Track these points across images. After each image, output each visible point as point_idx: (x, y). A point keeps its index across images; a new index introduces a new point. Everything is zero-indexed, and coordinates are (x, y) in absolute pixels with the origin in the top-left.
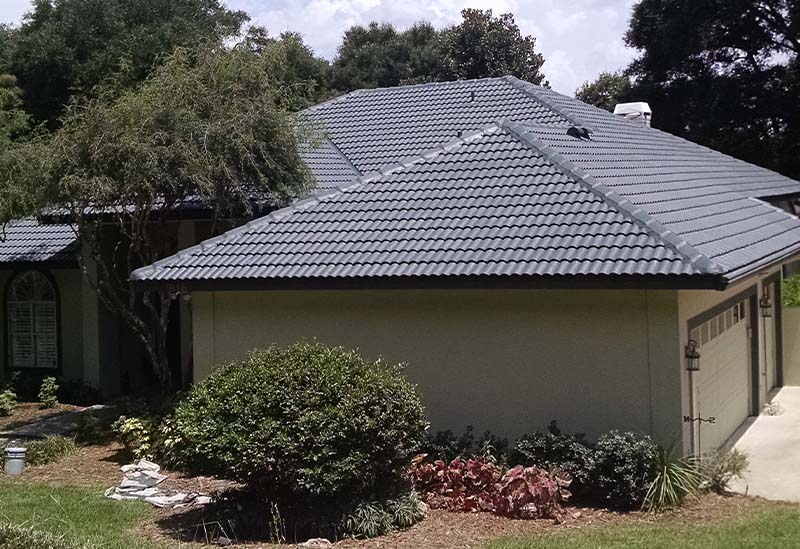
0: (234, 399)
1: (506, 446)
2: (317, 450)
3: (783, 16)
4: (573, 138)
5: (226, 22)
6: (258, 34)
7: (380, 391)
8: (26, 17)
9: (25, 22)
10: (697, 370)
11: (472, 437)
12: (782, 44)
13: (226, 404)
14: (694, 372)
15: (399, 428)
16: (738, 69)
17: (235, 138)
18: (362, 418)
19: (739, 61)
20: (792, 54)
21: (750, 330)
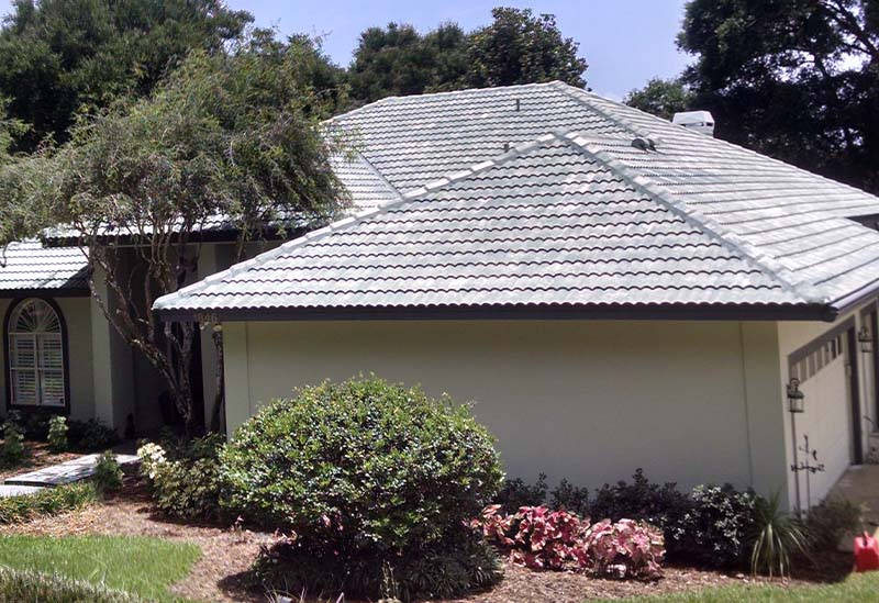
0: (288, 442)
1: (585, 497)
2: (386, 499)
3: (855, 15)
4: (638, 151)
5: (227, 24)
6: (264, 36)
7: (451, 434)
8: (6, 20)
9: (5, 25)
10: (801, 411)
11: (545, 486)
12: (854, 46)
13: (278, 447)
14: (796, 414)
15: (474, 475)
16: (804, 74)
17: (263, 150)
18: (433, 464)
19: (805, 65)
20: (867, 58)
21: (849, 367)
